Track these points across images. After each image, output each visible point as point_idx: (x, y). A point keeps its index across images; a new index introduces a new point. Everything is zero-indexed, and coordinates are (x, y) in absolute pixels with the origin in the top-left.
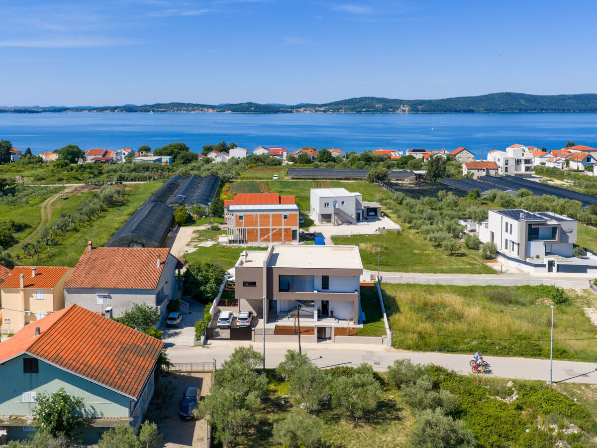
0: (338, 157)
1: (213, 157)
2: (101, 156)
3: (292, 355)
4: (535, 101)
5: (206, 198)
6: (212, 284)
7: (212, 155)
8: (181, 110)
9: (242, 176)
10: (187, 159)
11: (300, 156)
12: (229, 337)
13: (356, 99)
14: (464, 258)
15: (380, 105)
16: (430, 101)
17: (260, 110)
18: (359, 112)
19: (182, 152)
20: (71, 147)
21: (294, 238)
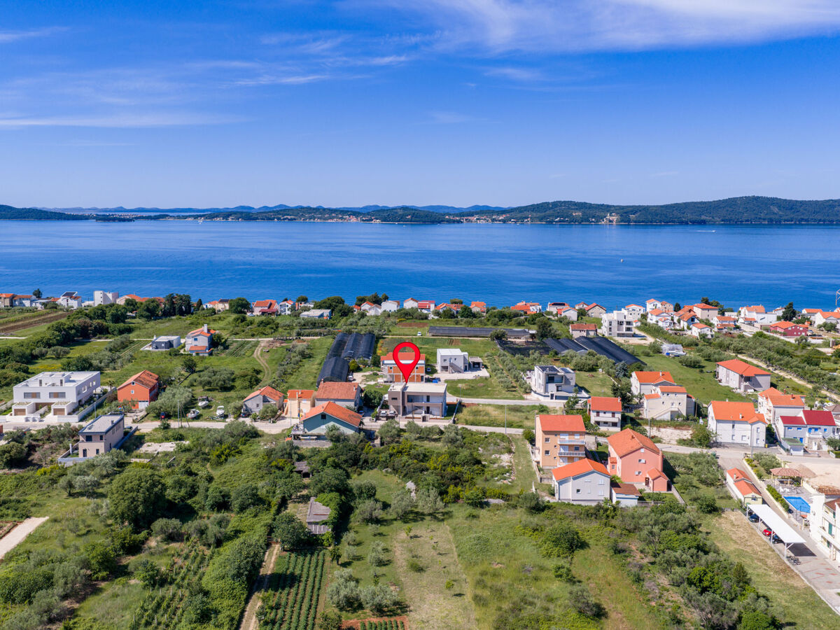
0: (478, 313)
1: (367, 308)
2: (267, 308)
5: (367, 353)
6: (377, 400)
7: (365, 306)
9: (392, 333)
10: (344, 312)
11: (444, 311)
12: (385, 419)
17: (418, 219)
18: (551, 222)
19: (339, 305)
20: (240, 299)
21: (422, 380)
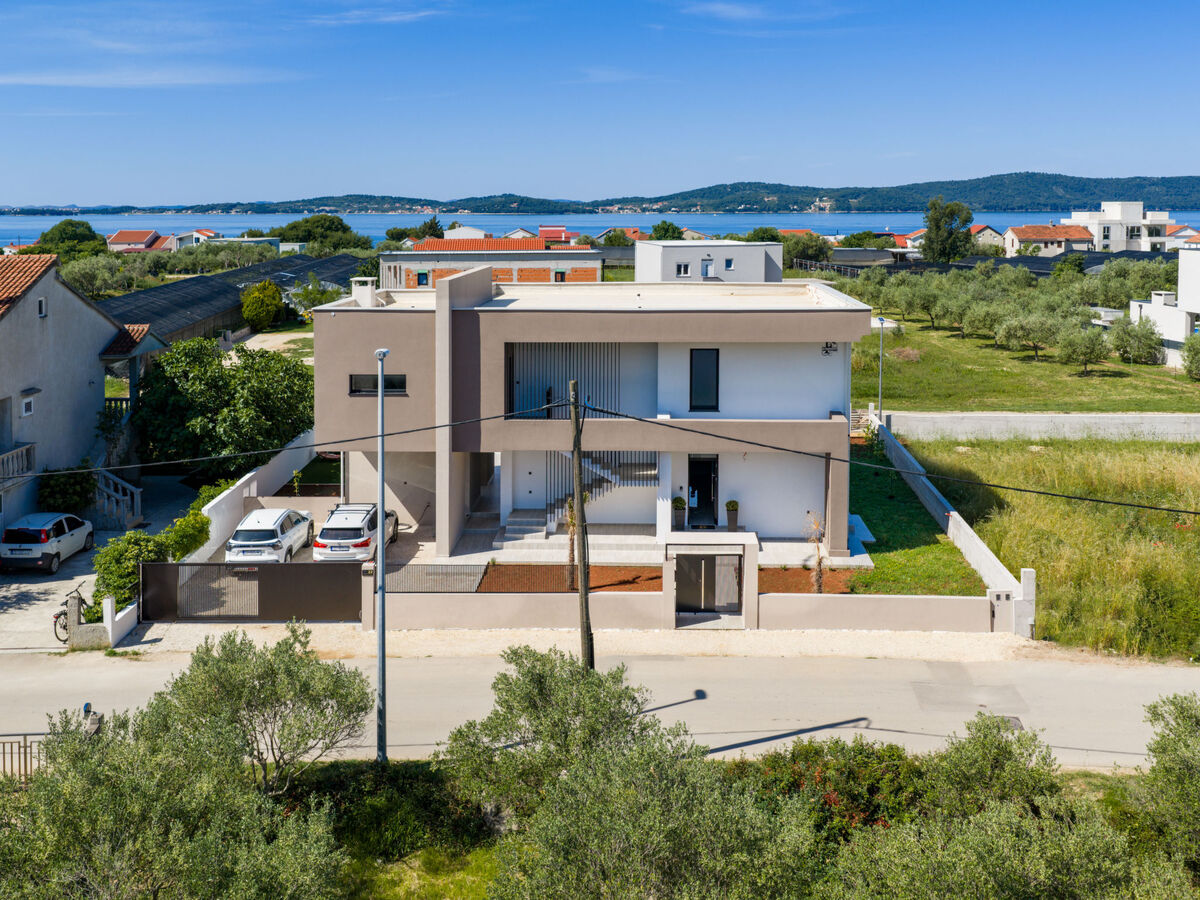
2: (142, 246)
3: (539, 681)
4: (1083, 190)
8: (366, 209)
11: (609, 239)
12: (255, 612)
13: (724, 186)
14: (1127, 380)
15: (773, 198)
16: (873, 191)
17: (529, 208)
18: (732, 211)
19: (334, 233)
20: (70, 224)
